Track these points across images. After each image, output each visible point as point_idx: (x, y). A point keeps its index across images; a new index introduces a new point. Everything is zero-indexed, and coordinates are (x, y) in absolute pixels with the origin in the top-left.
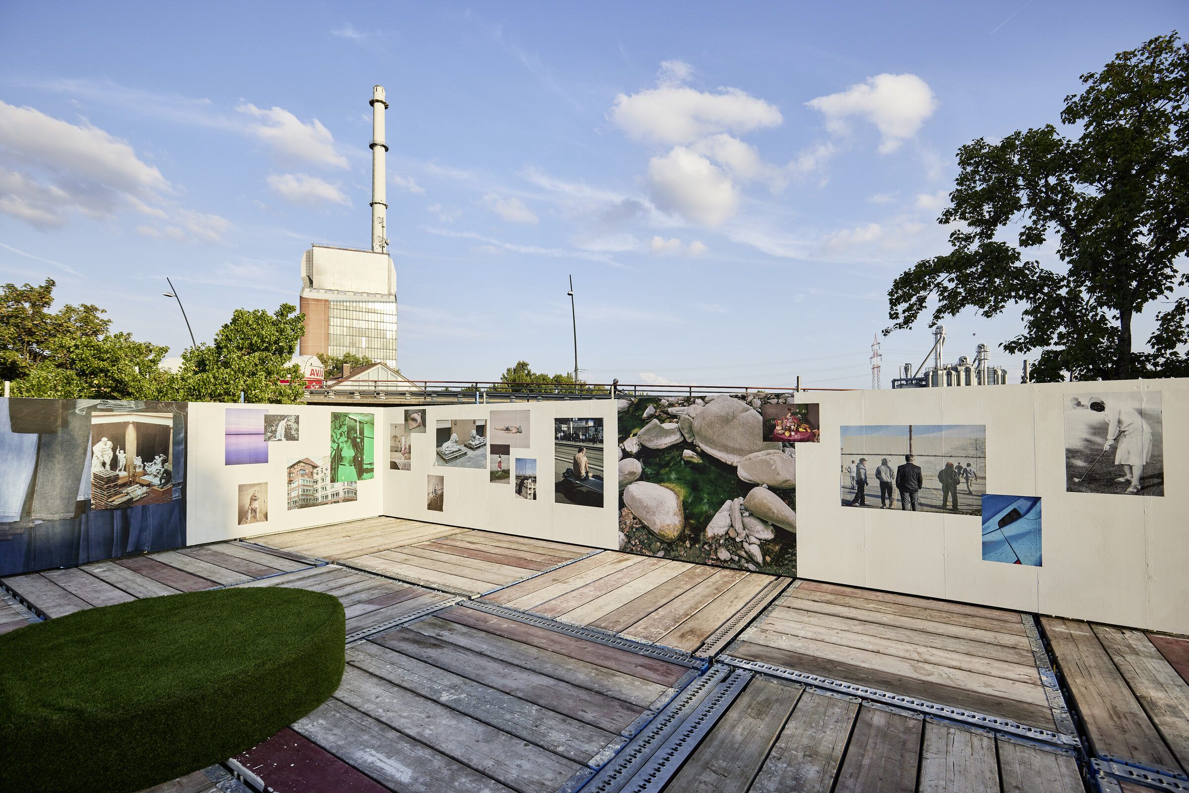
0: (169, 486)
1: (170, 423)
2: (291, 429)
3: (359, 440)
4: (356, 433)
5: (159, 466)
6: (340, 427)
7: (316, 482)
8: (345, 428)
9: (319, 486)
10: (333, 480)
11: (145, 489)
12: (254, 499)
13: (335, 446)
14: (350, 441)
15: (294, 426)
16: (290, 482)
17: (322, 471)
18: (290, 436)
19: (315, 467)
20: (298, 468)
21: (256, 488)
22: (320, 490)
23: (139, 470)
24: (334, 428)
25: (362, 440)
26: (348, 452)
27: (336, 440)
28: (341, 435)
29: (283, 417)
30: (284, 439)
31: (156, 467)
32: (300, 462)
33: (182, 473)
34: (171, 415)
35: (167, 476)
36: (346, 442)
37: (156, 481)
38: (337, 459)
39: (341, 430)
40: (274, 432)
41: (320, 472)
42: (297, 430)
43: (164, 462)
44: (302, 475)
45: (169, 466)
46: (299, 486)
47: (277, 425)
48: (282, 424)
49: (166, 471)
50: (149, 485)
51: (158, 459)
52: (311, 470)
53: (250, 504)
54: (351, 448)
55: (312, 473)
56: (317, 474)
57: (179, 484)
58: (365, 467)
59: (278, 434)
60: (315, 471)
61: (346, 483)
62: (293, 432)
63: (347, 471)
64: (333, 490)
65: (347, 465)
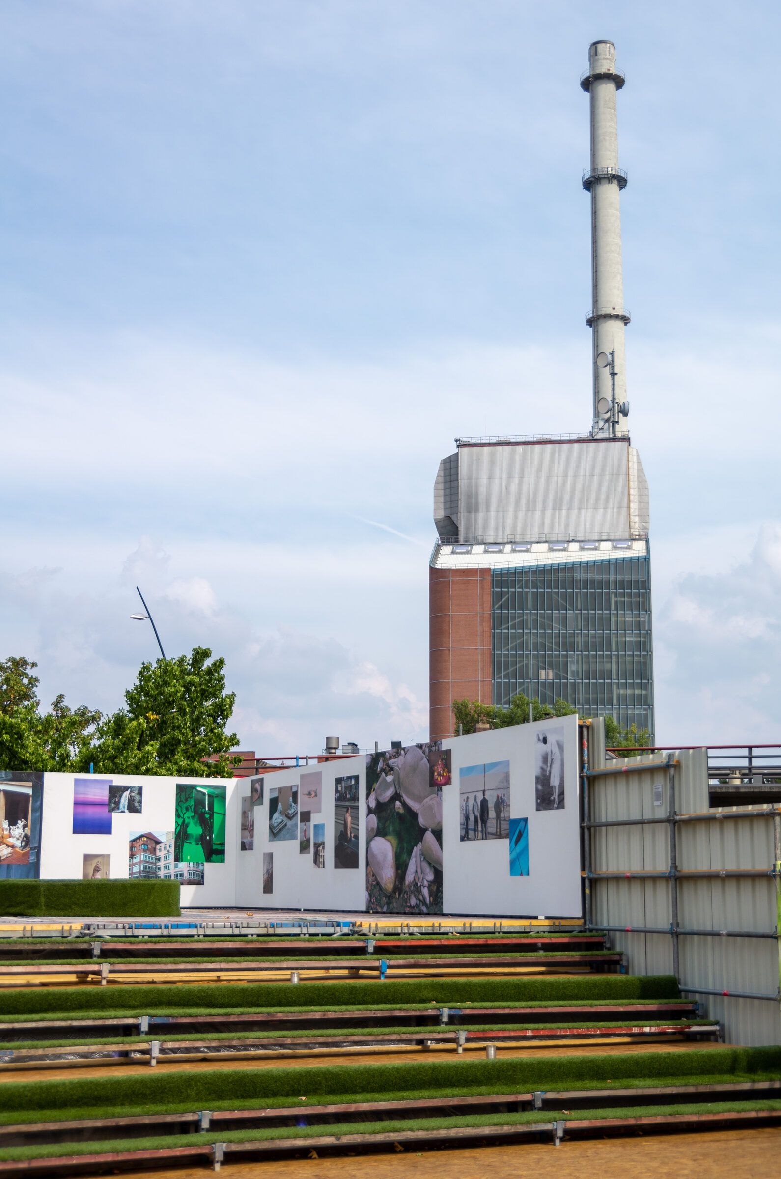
0: (28, 849)
1: (29, 791)
2: (134, 800)
3: (207, 816)
4: (204, 808)
5: (21, 831)
6: (186, 800)
7: (159, 859)
8: (192, 802)
9: (161, 864)
10: (177, 859)
11: (10, 850)
12: (97, 870)
13: (180, 821)
14: (197, 817)
15: (137, 798)
16: (132, 856)
17: (165, 848)
18: (134, 807)
19: (158, 842)
20: (140, 842)
21: (100, 859)
22: (162, 869)
23: (6, 832)
24: (179, 802)
25: (212, 817)
26: (195, 830)
27: (182, 816)
28: (187, 809)
29: (126, 788)
30: (127, 811)
31: (18, 831)
32: (142, 836)
33: (37, 838)
34: (30, 784)
35: (27, 840)
36: (193, 817)
37: (18, 844)
38: (181, 836)
39: (187, 804)
40: (117, 804)
41: (163, 849)
42: (140, 802)
43: (25, 826)
44: (145, 851)
45: (28, 831)
46: (140, 862)
47: (121, 796)
48: (126, 794)
49: (26, 836)
50: (13, 847)
51: (20, 824)
52: (154, 845)
53: (93, 875)
54: (198, 824)
55: (155, 849)
56: (160, 850)
57: (35, 848)
58: (214, 847)
59: (121, 806)
60: (158, 847)
61: (191, 864)
62: (136, 804)
63: (194, 850)
64: (177, 870)
65: (193, 843)
